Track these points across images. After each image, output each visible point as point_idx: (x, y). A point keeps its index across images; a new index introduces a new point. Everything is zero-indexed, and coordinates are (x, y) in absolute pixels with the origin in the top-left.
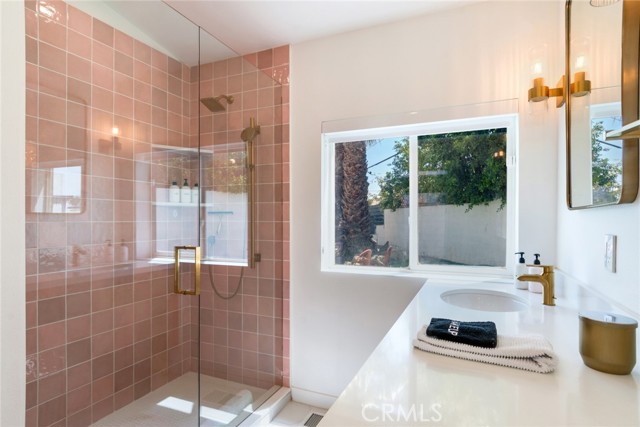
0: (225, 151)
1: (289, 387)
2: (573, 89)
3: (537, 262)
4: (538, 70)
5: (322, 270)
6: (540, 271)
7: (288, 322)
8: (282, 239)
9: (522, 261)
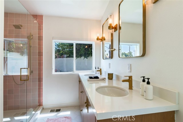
0: (19, 41)
1: (42, 105)
2: (103, 39)
3: (98, 68)
4: (98, 35)
5: (53, 74)
6: (99, 70)
7: (42, 88)
8: (40, 66)
9: (96, 68)
